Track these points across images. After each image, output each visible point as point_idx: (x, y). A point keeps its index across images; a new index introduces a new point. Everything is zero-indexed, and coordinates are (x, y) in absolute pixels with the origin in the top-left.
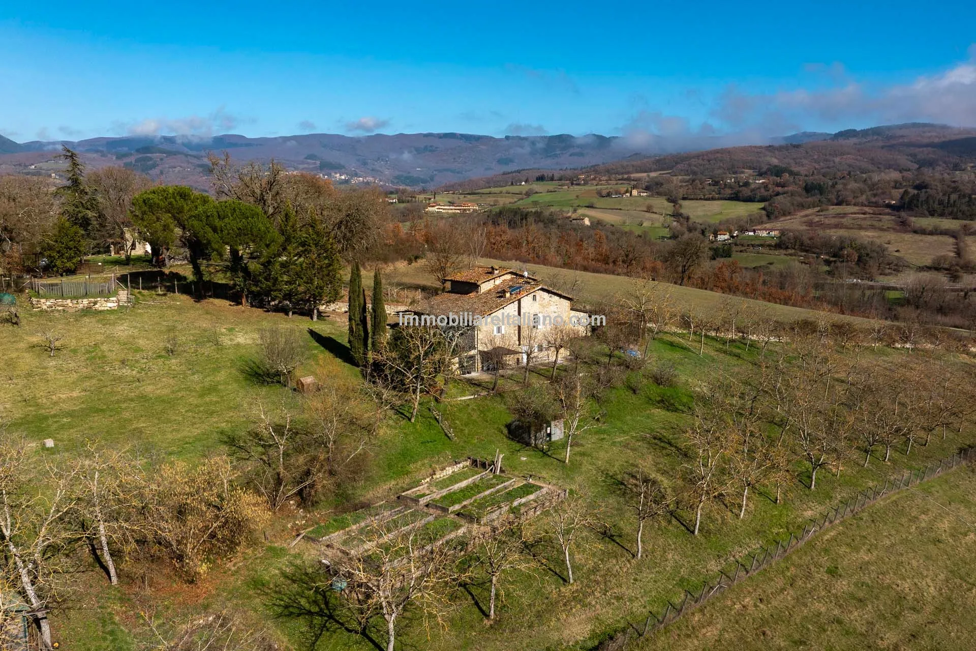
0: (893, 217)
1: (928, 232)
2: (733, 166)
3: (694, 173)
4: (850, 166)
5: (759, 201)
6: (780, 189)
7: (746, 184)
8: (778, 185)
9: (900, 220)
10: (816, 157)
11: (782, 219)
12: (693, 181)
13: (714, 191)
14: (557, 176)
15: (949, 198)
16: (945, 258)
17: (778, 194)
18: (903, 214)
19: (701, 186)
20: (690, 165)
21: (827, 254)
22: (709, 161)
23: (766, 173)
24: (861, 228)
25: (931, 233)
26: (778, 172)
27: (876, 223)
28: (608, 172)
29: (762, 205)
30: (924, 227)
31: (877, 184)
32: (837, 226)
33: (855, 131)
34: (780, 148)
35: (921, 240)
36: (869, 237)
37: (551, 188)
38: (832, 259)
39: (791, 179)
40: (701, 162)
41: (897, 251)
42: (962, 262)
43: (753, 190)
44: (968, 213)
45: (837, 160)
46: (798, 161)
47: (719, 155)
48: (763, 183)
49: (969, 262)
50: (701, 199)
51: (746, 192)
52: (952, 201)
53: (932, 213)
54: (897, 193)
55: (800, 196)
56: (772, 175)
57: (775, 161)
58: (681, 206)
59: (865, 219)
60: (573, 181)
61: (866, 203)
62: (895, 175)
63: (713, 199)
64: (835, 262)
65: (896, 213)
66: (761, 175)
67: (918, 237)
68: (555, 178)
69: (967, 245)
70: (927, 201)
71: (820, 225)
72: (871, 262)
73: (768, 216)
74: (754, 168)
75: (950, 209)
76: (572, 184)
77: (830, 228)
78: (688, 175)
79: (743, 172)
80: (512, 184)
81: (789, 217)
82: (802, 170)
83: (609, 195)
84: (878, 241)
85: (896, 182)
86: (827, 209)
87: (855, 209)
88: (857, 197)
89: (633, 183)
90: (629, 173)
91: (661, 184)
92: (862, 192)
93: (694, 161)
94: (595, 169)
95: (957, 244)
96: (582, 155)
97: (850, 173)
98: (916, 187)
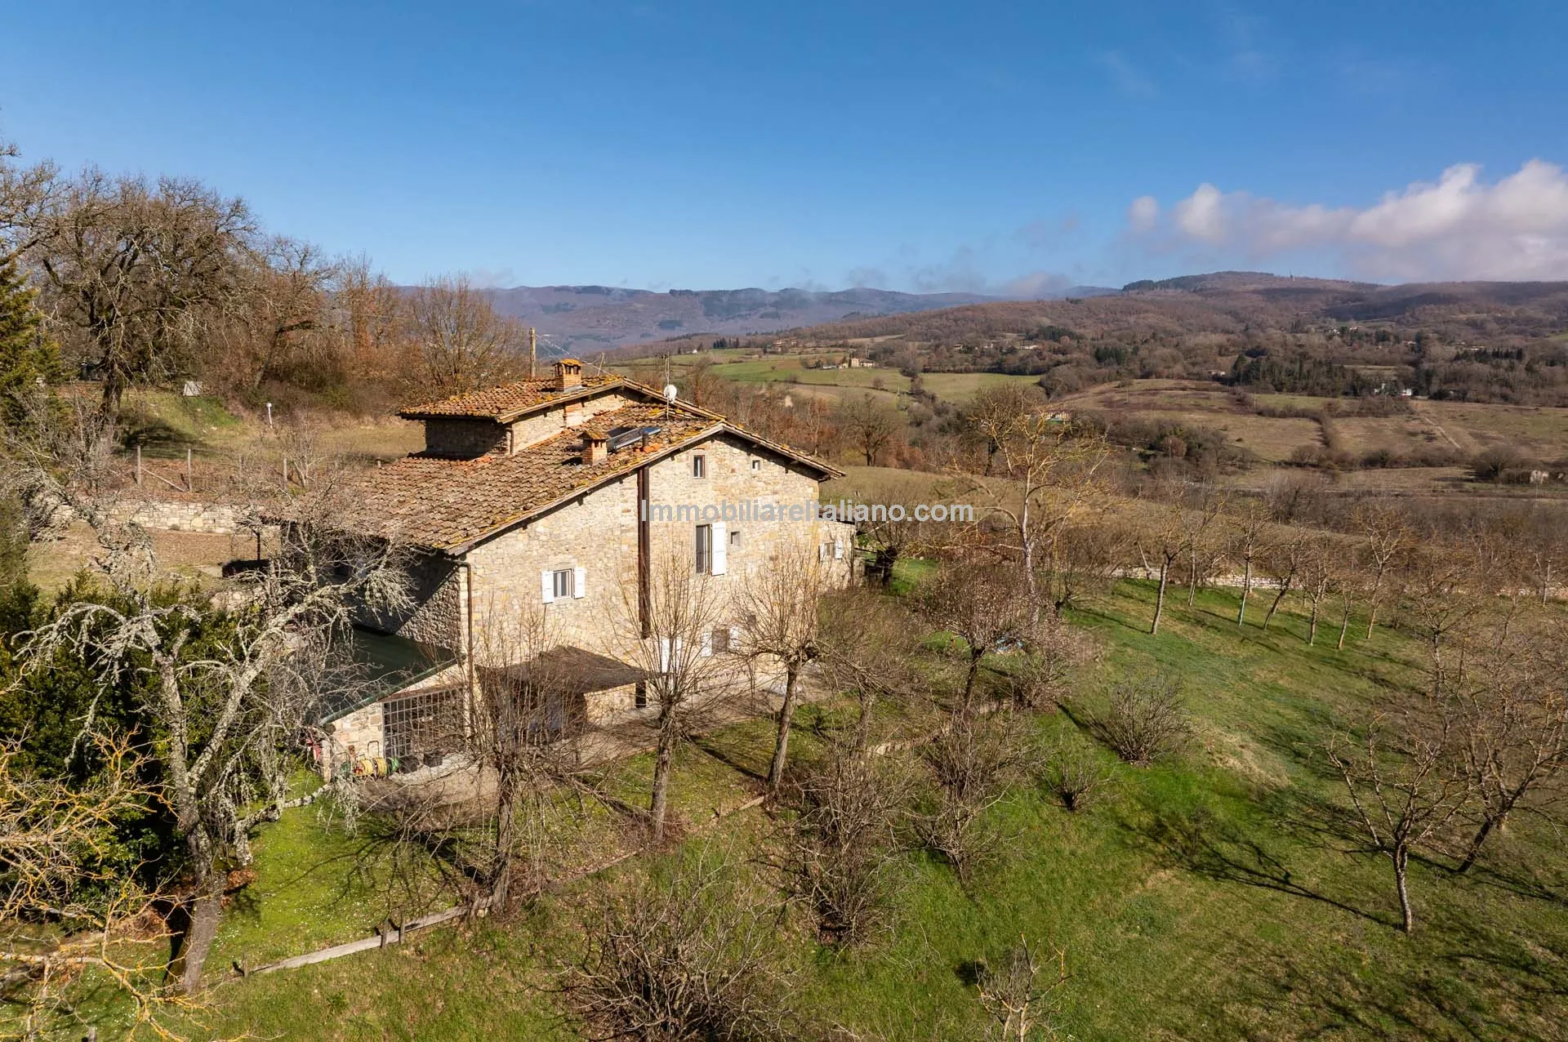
0: (1226, 394)
1: (1278, 413)
2: (990, 328)
3: (936, 338)
4: (1150, 327)
5: (1033, 373)
6: (1060, 357)
7: (1012, 351)
8: (1056, 352)
9: (1236, 397)
10: (1103, 316)
11: (1068, 397)
12: (937, 346)
13: (967, 361)
14: (742, 342)
15: (1301, 366)
16: (1310, 449)
17: (1058, 364)
18: (1239, 389)
19: (948, 354)
20: (929, 327)
21: (1140, 444)
22: (955, 321)
23: (1037, 336)
24: (1181, 408)
25: (1283, 415)
26: (1054, 334)
27: (1203, 403)
28: (814, 335)
29: (1037, 379)
30: (1272, 406)
31: (1194, 349)
32: (1148, 407)
33: (1149, 282)
34: (1052, 306)
35: (1270, 425)
36: (1196, 420)
37: (735, 357)
38: (1149, 452)
39: (1074, 343)
40: (944, 322)
41: (1239, 440)
42: (1335, 454)
43: (1021, 359)
44: (1329, 388)
45: (1132, 319)
46: (1078, 321)
47: (970, 313)
48: (1035, 349)
49: (1346, 454)
50: (949, 371)
51: (1013, 361)
52: (1305, 371)
53: (1279, 389)
54: (1228, 362)
55: (1090, 366)
56: (1045, 339)
57: (1046, 322)
58: (921, 380)
59: (1186, 396)
60: (766, 348)
61: (1185, 375)
62: (1217, 339)
63: (967, 371)
64: (1155, 456)
65: (1228, 388)
66: (1030, 338)
67: (1263, 420)
68: (741, 344)
69: (1337, 432)
70: (1271, 370)
71: (1124, 404)
72: (1207, 457)
73: (1048, 394)
74: (1018, 332)
75: (1304, 382)
76: (765, 352)
77: (1139, 409)
78: (929, 340)
79: (1004, 337)
80: (679, 352)
81: (1077, 395)
82: (1089, 333)
83: (818, 366)
84: (1212, 426)
85: (1221, 347)
86: (1130, 384)
87: (1171, 383)
88: (1169, 367)
89: (851, 350)
90: (844, 337)
91: (892, 352)
92: (1175, 360)
93: (935, 322)
94: (797, 334)
95: (1322, 430)
96: (776, 316)
97: (1154, 336)
98: (1249, 354)
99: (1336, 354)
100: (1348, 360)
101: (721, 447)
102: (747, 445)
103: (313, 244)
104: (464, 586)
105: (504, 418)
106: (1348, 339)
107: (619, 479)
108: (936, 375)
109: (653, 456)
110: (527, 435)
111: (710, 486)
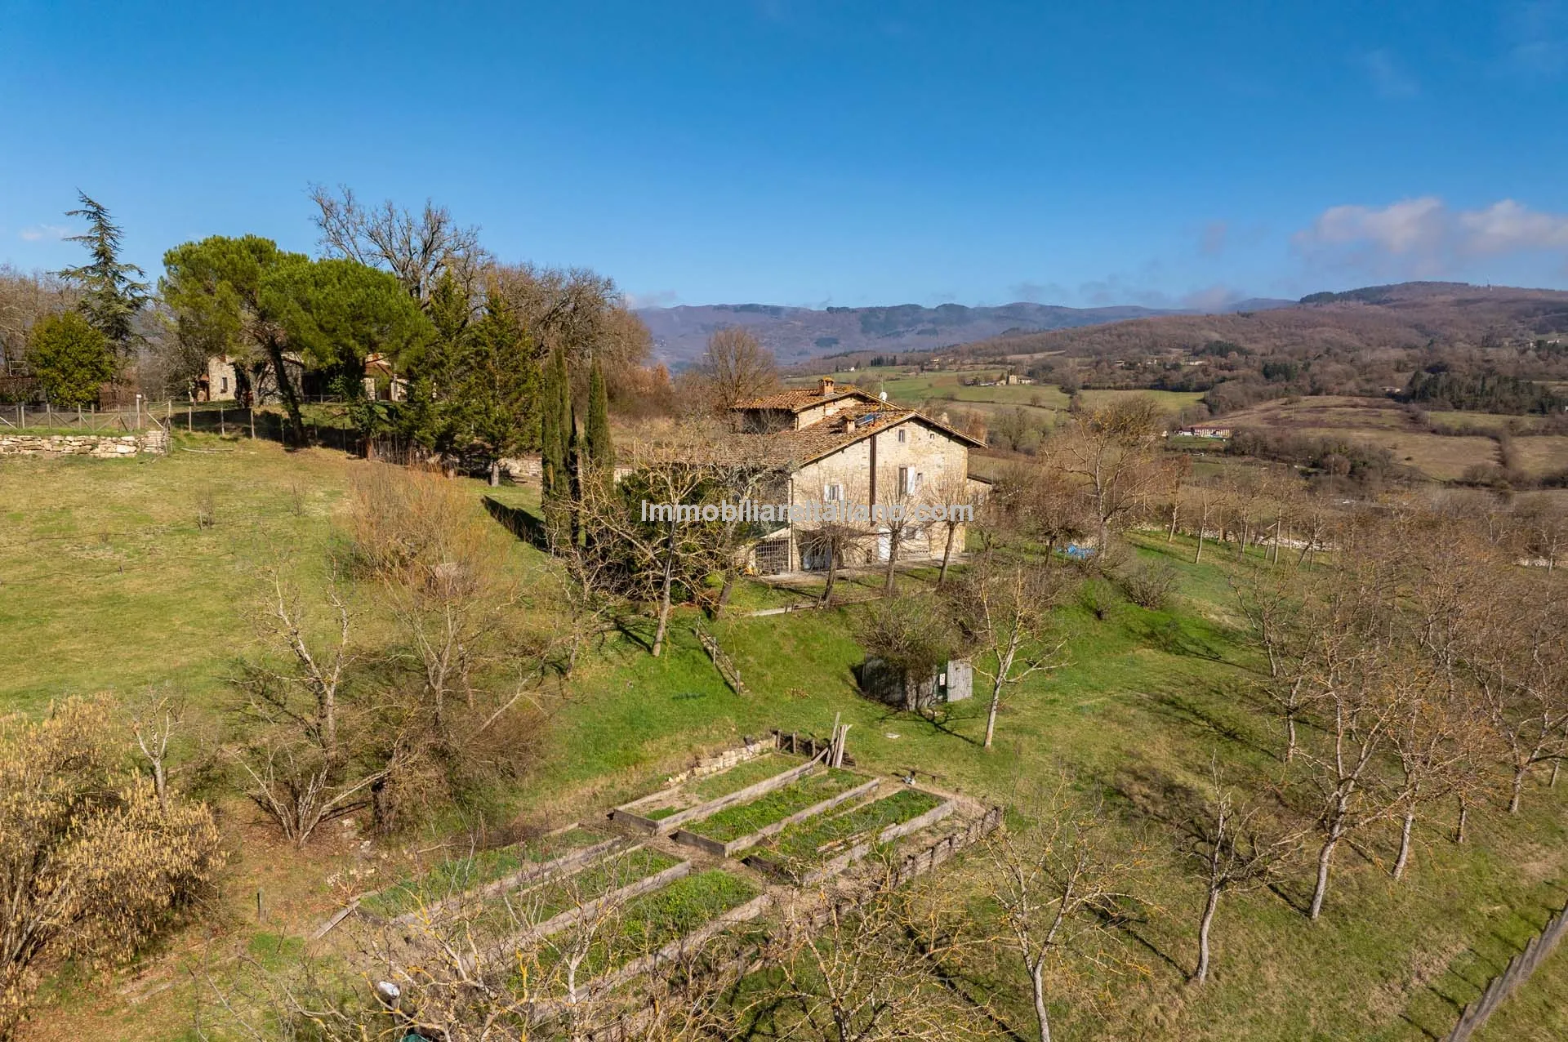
0: (1399, 412)
1: (1453, 431)
2: (1155, 344)
3: (1098, 353)
4: (1326, 341)
5: (1196, 391)
6: (1226, 373)
7: (1176, 367)
8: (1221, 368)
9: (1410, 415)
10: (1275, 330)
11: (1232, 414)
12: (1098, 363)
13: (1128, 377)
14: (899, 359)
15: (1484, 383)
16: (1484, 468)
17: (1223, 380)
18: (1413, 406)
19: (1110, 371)
20: (1091, 342)
21: (1303, 462)
22: (1119, 336)
23: (1204, 351)
24: (1350, 426)
25: (1459, 434)
26: (1222, 350)
27: (1374, 421)
28: (973, 352)
29: (1201, 395)
30: (1447, 424)
31: (1370, 366)
32: (1314, 424)
33: (1330, 294)
34: (1222, 319)
35: (1444, 444)
36: (1364, 439)
37: (892, 375)
38: (1310, 470)
39: (1242, 359)
40: (1107, 337)
41: (1408, 459)
42: (1511, 474)
43: (1186, 375)
44: (1513, 405)
45: (1307, 332)
46: (1249, 336)
47: (1133, 329)
48: (1200, 365)
49: (1522, 474)
50: (1109, 388)
51: (1176, 377)
52: (1487, 388)
53: (1458, 406)
54: (1404, 378)
55: (1257, 382)
56: (1212, 354)
57: (1216, 336)
58: (1081, 397)
59: (1356, 414)
60: (923, 366)
61: (1357, 391)
62: (1397, 354)
63: (1128, 388)
64: (1316, 473)
65: (1404, 405)
66: (1196, 354)
67: (1438, 439)
68: (898, 362)
69: (1516, 451)
70: (1450, 388)
71: (1290, 422)
72: (1371, 474)
73: (1211, 411)
74: (1185, 347)
75: (1486, 399)
76: (922, 370)
77: (1304, 427)
78: (1090, 356)
79: (1169, 352)
80: (837, 371)
81: (1241, 412)
82: (1259, 348)
83: (975, 383)
84: (1379, 445)
85: (1399, 362)
86: (1298, 401)
87: (1342, 400)
88: (1342, 384)
89: (1009, 367)
90: (1003, 354)
91: (1051, 369)
92: (1349, 376)
93: (1098, 337)
94: (955, 351)
95: (1500, 449)
96: (934, 332)
97: (1328, 351)
98: (1430, 370)
99: (1527, 369)
100: (1541, 375)
101: (913, 426)
102: (927, 425)
106: (1543, 353)
108: (1096, 392)
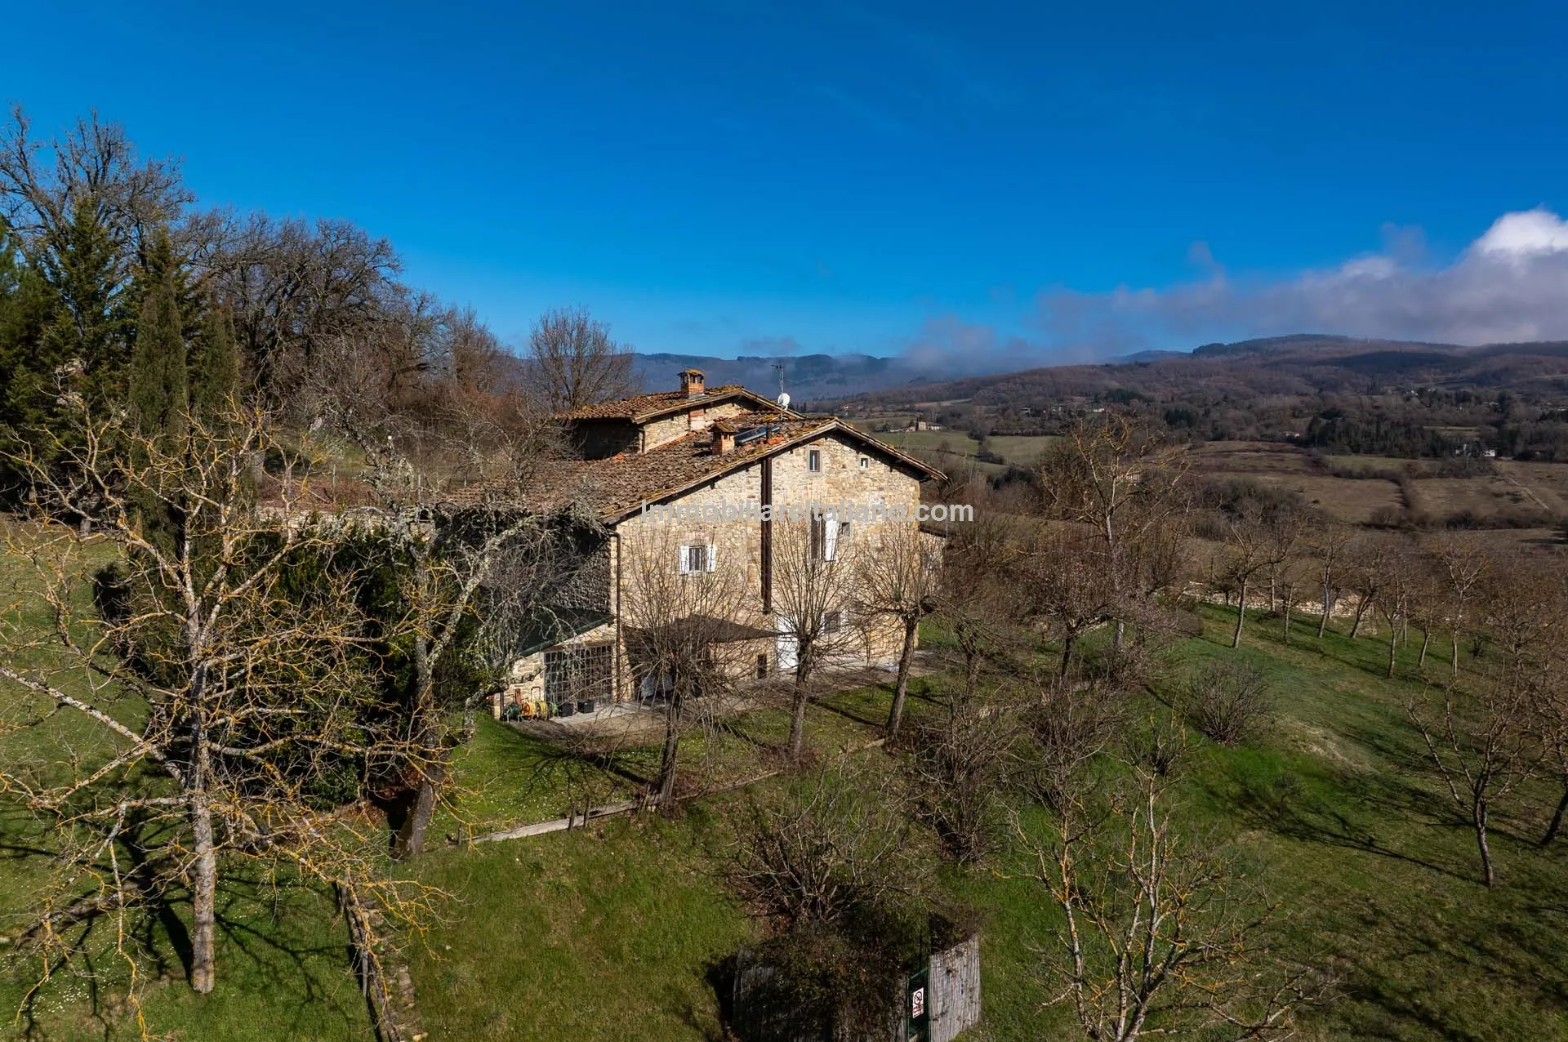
0: (1300, 456)
1: (1355, 474)
2: (1057, 392)
3: (1006, 402)
4: (1222, 390)
6: (1130, 419)
7: (1081, 414)
8: (1125, 414)
9: (1312, 458)
10: (1172, 379)
12: (1004, 410)
13: (1035, 424)
14: (809, 407)
15: (1378, 427)
16: (1389, 510)
18: (1314, 450)
19: (1016, 418)
20: (996, 391)
22: (1023, 385)
23: (1106, 399)
24: (1255, 470)
25: (1360, 477)
26: (1124, 397)
27: (1275, 464)
28: (881, 400)
30: (1349, 467)
31: (1267, 412)
32: (1219, 468)
33: (1221, 345)
34: (1121, 369)
35: (1348, 487)
36: (1270, 482)
39: (1144, 406)
40: (1012, 385)
41: (1316, 502)
42: (1416, 516)
44: (1408, 449)
45: (1203, 382)
46: (1147, 384)
47: (1036, 377)
48: (1104, 412)
49: (1427, 516)
50: (1017, 434)
52: (1382, 432)
53: (1356, 451)
54: (1302, 424)
55: (1160, 428)
56: (1114, 401)
57: (1114, 385)
58: (989, 443)
59: (1260, 458)
60: (833, 412)
61: (1258, 436)
62: (1291, 401)
63: (1035, 434)
65: (1305, 450)
66: (1097, 402)
67: (1340, 481)
68: (808, 410)
69: (1417, 493)
70: (1347, 432)
71: (1199, 467)
72: (1282, 517)
74: (1086, 395)
75: (1382, 443)
77: (1212, 471)
78: (995, 404)
79: (1072, 400)
81: (1148, 457)
82: (1159, 397)
83: (885, 429)
84: (1288, 488)
85: (1294, 409)
86: (1202, 446)
87: (1243, 445)
88: (1242, 429)
89: (918, 415)
90: (910, 402)
91: (959, 416)
92: (1248, 423)
93: (1002, 386)
94: (864, 399)
95: (1401, 491)
96: (841, 381)
97: (1225, 398)
98: (1324, 415)
99: (1414, 415)
100: (1428, 421)
101: (833, 445)
102: (858, 444)
103: (430, 292)
104: (614, 554)
105: (639, 418)
106: (1426, 400)
107: (746, 467)
108: (1004, 438)
109: (776, 448)
110: (658, 436)
111: (824, 479)
